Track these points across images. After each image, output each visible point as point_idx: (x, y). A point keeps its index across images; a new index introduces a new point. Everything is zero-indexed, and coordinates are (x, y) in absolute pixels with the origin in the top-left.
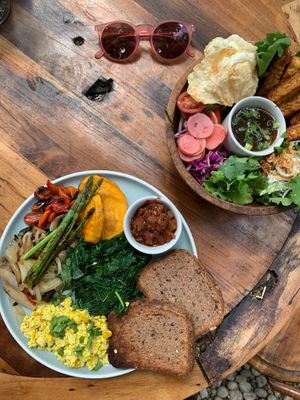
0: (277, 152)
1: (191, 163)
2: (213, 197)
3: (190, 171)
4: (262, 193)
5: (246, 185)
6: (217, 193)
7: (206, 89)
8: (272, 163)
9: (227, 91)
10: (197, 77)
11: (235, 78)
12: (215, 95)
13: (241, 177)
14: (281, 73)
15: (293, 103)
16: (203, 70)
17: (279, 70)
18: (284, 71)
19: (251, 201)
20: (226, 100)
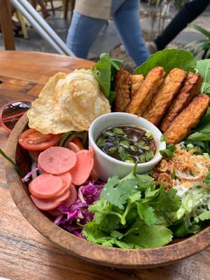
0: (166, 157)
1: (55, 210)
2: (105, 250)
3: (60, 225)
4: (179, 214)
5: (151, 209)
6: (112, 241)
7: (52, 120)
8: (168, 172)
9: (76, 112)
10: (38, 113)
11: (79, 94)
12: (65, 122)
13: (136, 197)
14: (128, 91)
15: (154, 109)
16: (44, 104)
17: (124, 89)
18: (130, 89)
19: (170, 238)
20: (80, 123)
